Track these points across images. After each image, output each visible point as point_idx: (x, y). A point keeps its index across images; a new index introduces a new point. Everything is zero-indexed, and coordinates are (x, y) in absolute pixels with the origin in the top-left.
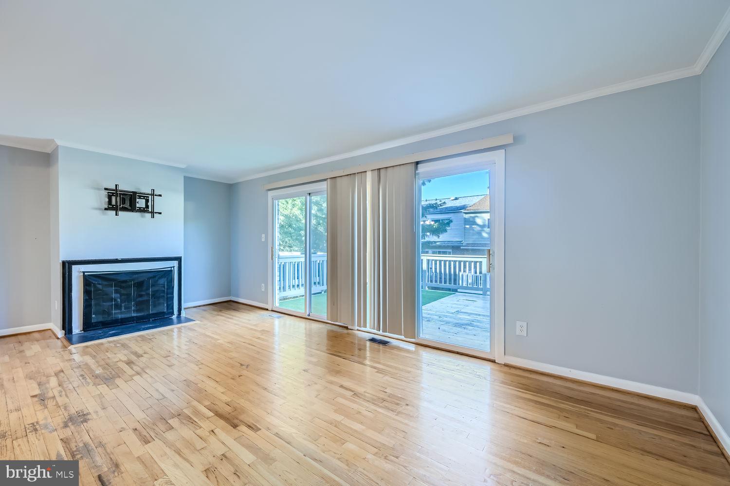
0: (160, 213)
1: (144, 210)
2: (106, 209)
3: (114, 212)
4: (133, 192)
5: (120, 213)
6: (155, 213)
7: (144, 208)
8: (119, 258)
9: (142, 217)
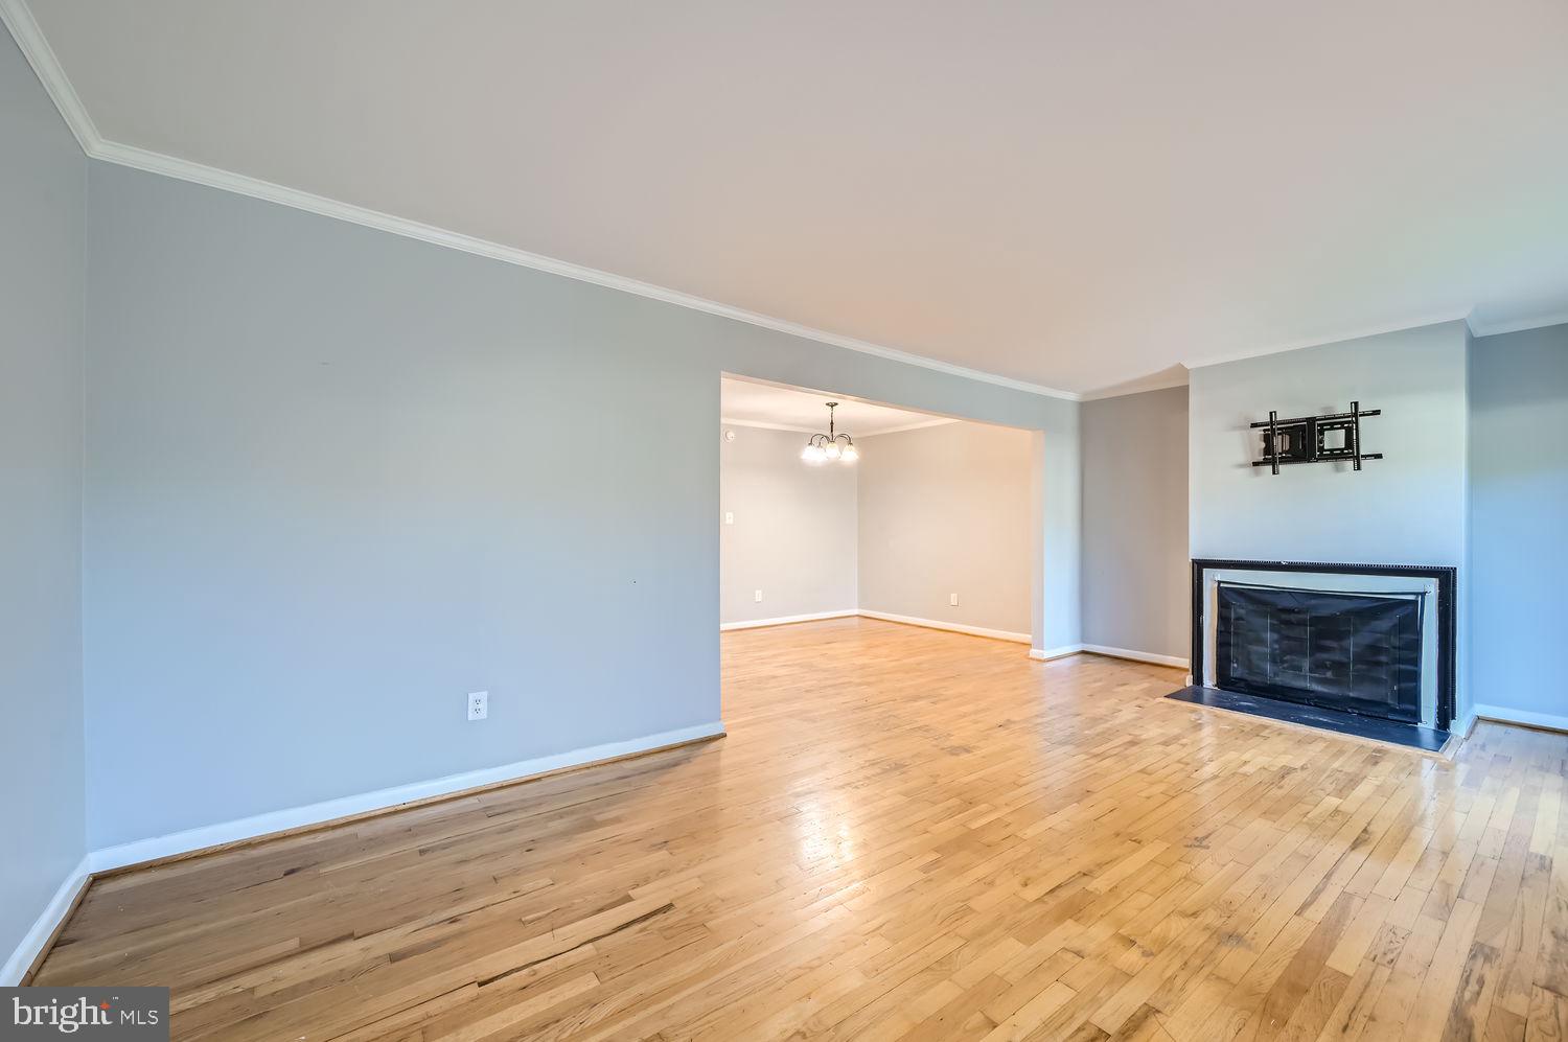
0: (1379, 456)
1: (1342, 453)
2: (1256, 464)
3: (1269, 468)
4: (1307, 419)
5: (1282, 468)
6: (1363, 456)
7: (1342, 450)
8: (1284, 561)
9: (1338, 470)
